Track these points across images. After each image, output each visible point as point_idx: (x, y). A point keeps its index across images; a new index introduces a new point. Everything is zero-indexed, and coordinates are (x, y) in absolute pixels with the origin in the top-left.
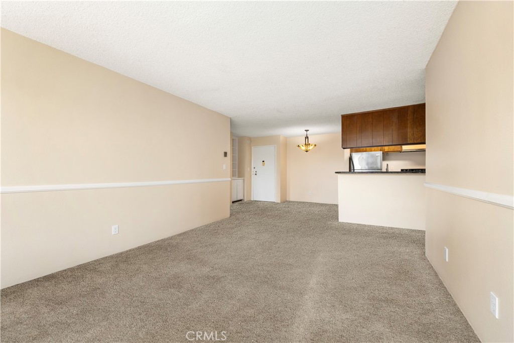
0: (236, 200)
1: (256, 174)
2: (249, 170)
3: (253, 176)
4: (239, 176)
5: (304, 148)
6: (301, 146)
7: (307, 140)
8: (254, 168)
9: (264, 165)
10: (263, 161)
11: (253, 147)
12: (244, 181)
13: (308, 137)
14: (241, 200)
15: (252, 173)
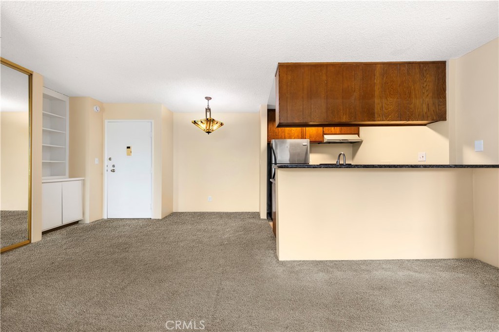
0: (59, 224)
1: (113, 171)
2: (96, 162)
3: (107, 175)
4: (72, 175)
5: (204, 126)
6: (199, 123)
7: (208, 113)
8: (110, 159)
9: (129, 154)
10: (128, 148)
11: (106, 122)
12: (84, 185)
13: (210, 110)
14: (76, 223)
15: (106, 168)
